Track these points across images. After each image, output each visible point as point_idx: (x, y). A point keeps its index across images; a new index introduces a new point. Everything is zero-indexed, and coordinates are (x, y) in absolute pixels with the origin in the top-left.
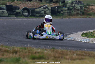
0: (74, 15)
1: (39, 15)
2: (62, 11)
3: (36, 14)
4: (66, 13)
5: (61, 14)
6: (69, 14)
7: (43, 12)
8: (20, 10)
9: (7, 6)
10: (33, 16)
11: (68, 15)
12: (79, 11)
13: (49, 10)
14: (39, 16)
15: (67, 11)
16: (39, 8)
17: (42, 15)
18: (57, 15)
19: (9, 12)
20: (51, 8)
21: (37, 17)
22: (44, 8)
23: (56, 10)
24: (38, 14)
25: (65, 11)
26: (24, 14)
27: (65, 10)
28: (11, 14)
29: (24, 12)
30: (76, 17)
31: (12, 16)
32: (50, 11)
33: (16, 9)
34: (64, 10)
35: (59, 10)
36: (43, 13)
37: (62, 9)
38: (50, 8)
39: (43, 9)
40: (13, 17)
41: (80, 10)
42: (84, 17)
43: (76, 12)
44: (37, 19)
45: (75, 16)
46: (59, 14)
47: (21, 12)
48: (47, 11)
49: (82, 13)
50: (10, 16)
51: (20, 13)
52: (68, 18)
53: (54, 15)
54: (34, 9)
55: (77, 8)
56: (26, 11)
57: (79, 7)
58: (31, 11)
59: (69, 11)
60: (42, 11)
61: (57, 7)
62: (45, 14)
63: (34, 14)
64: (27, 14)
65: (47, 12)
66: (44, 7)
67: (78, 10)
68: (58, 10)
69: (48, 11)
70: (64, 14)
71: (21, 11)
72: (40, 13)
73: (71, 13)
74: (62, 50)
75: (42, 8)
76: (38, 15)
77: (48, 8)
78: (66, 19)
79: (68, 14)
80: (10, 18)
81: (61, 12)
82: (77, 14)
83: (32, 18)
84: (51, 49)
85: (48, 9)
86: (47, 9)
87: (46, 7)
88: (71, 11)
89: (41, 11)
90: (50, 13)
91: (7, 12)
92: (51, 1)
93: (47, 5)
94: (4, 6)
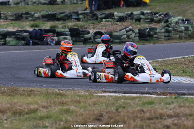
1: (120, 40)
2: (156, 34)
3: (115, 39)
5: (154, 38)
7: (125, 36)
8: (90, 35)
9: (71, 30)
11: (166, 40)
12: (183, 34)
13: (136, 33)
14: (119, 42)
15: (163, 34)
16: (119, 31)
17: (123, 40)
18: (147, 40)
19: (74, 39)
20: (139, 30)
22: (127, 32)
23: (147, 33)
24: (117, 39)
26: (96, 40)
28: (77, 40)
29: (96, 38)
31: (78, 43)
32: (138, 35)
33: (84, 34)
34: (159, 33)
35: (152, 33)
36: (126, 38)
38: (137, 31)
39: (125, 33)
40: (80, 44)
41: (184, 32)
43: (178, 36)
46: (152, 38)
47: (92, 38)
49: (187, 36)
50: (75, 43)
51: (90, 39)
53: (143, 40)
54: (111, 33)
55: (181, 29)
56: (99, 36)
57: (183, 28)
59: (167, 34)
60: (124, 35)
66: (127, 29)
67: (181, 32)
68: (149, 32)
71: (92, 36)
72: (120, 38)
73: (170, 36)
75: (124, 30)
76: (117, 41)
79: (166, 38)
80: (75, 46)
81: (155, 36)
82: (180, 38)
85: (133, 31)
86: (131, 32)
87: (130, 30)
88: (171, 34)
89: (122, 36)
90: (138, 38)
91: (71, 38)
92: (152, 21)
93: (131, 27)
94: (67, 30)
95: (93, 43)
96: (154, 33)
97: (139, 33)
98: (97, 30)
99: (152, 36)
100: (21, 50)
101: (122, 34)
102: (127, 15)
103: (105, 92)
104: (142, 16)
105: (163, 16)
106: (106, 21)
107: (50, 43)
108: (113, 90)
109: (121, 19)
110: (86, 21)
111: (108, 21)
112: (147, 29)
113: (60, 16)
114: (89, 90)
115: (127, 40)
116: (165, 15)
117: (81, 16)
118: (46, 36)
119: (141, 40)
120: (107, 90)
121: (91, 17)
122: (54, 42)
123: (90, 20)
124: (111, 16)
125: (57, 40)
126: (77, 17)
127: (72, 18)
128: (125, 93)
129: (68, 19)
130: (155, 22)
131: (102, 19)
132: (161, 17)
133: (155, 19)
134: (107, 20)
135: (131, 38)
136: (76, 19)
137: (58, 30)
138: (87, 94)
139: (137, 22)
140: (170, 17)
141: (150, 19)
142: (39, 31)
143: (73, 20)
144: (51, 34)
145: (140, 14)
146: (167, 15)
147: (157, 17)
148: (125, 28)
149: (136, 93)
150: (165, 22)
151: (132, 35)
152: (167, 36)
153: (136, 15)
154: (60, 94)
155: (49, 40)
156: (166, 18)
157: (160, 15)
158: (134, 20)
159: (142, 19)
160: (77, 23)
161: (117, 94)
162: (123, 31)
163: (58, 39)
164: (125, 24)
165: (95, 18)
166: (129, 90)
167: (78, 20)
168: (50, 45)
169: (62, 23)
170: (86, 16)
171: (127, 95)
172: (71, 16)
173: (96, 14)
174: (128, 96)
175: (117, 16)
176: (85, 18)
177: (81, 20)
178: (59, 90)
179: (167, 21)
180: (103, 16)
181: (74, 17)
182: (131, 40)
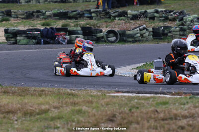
1: (133, 39)
2: (170, 32)
3: (128, 38)
5: (168, 37)
7: (139, 35)
8: (102, 33)
9: (83, 29)
10: (124, 41)
13: (150, 32)
14: (133, 41)
15: (178, 33)
16: (133, 29)
17: (137, 39)
18: (161, 39)
19: (86, 38)
20: (153, 29)
22: (141, 30)
23: (161, 32)
24: (130, 38)
26: (109, 39)
27: (176, 32)
29: (109, 36)
32: (152, 33)
33: (97, 33)
34: (173, 31)
35: (166, 31)
37: (170, 30)
38: (151, 29)
39: (139, 31)
46: (166, 37)
47: (105, 37)
48: (145, 33)
51: (103, 37)
53: (157, 39)
54: (125, 31)
56: (112, 35)
58: (120, 34)
59: (182, 33)
60: (138, 33)
62: (142, 38)
63: (125, 39)
64: (113, 39)
65: (144, 35)
66: (141, 27)
68: (163, 31)
69: (147, 34)
71: (105, 35)
72: (134, 37)
76: (131, 40)
77: (148, 28)
79: (180, 36)
81: (169, 34)
85: (147, 30)
86: (145, 31)
87: (144, 28)
88: (186, 33)
89: (135, 34)
90: (152, 36)
91: (83, 37)
92: (166, 19)
93: (145, 26)
94: (79, 28)
95: (105, 42)
96: (168, 31)
97: (153, 32)
98: (110, 29)
99: (166, 34)
100: (32, 49)
101: (135, 33)
102: (141, 13)
103: (118, 92)
104: (156, 15)
105: (177, 14)
106: (119, 19)
107: (61, 42)
108: (127, 90)
109: (135, 18)
110: (99, 20)
111: (121, 20)
112: (162, 27)
113: (71, 15)
114: (102, 91)
116: (180, 13)
117: (93, 15)
118: (57, 35)
119: (155, 39)
120: (120, 90)
121: (104, 15)
122: (66, 41)
123: (103, 18)
124: (124, 14)
125: (68, 39)
126: (89, 16)
127: (84, 17)
128: (139, 93)
129: (80, 17)
130: (170, 20)
131: (115, 17)
132: (175, 15)
133: (169, 17)
134: (121, 18)
135: (144, 37)
136: (88, 17)
137: (70, 29)
138: (99, 94)
139: (151, 21)
140: (185, 16)
141: (164, 17)
142: (51, 29)
143: (85, 18)
144: (62, 33)
145: (154, 12)
146: (181, 13)
147: (172, 15)
148: (139, 27)
149: (150, 93)
152: (182, 35)
153: (150, 13)
154: (72, 94)
155: (61, 39)
156: (181, 17)
157: (175, 13)
158: (148, 19)
159: (156, 17)
160: (90, 21)
161: (130, 94)
162: (137, 29)
163: (70, 38)
164: (139, 22)
165: (108, 16)
166: (142, 90)
167: (91, 18)
168: (62, 44)
169: (75, 22)
170: (98, 14)
171: (141, 95)
172: (84, 14)
173: (109, 13)
174: (142, 97)
175: (130, 14)
176: (97, 16)
177: (94, 18)
178: (71, 90)
179: (182, 19)
180: (116, 14)
181: (86, 15)
182: (145, 39)
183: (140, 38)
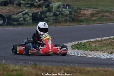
0: (61, 22)
1: (17, 23)
2: (46, 17)
3: (13, 21)
4: (52, 20)
6: (55, 21)
7: (22, 19)
10: (9, 24)
11: (54, 23)
12: (68, 18)
13: (30, 16)
14: (17, 24)
15: (52, 18)
17: (21, 22)
20: (33, 14)
21: (14, 26)
22: (23, 15)
23: (39, 16)
25: (49, 18)
27: (51, 16)
30: (65, 25)
32: (31, 18)
34: (48, 16)
35: (43, 16)
36: (22, 21)
37: (46, 15)
38: (31, 14)
39: (22, 16)
41: (69, 16)
42: (74, 24)
44: (15, 28)
45: (63, 24)
46: (43, 21)
48: (27, 17)
49: (71, 20)
52: (53, 27)
54: (11, 15)
55: (65, 13)
57: (68, 12)
58: (7, 18)
59: (55, 18)
60: (21, 17)
61: (39, 13)
62: (24, 21)
63: (11, 22)
64: (1, 22)
65: (26, 19)
66: (24, 12)
68: (41, 16)
69: (29, 18)
70: (49, 21)
72: (18, 20)
73: (58, 20)
74: (46, 66)
75: (21, 14)
76: (15, 23)
77: (29, 13)
78: (52, 27)
82: (66, 21)
83: (8, 27)
84: (32, 65)
85: (28, 15)
86: (26, 15)
87: (26, 13)
88: (58, 17)
90: (31, 20)
92: (32, 5)
93: (26, 11)
96: (44, 16)
97: (32, 16)
99: (43, 19)
101: (19, 17)
104: (22, 2)
115: (24, 22)
119: (34, 23)
130: (35, 7)
133: (35, 4)
135: (27, 21)
140: (51, 3)
141: (30, 4)
148: (22, 12)
150: (46, 7)
151: (27, 18)
152: (55, 20)
158: (15, 5)
159: (22, 4)
182: (27, 23)
183: (23, 22)
